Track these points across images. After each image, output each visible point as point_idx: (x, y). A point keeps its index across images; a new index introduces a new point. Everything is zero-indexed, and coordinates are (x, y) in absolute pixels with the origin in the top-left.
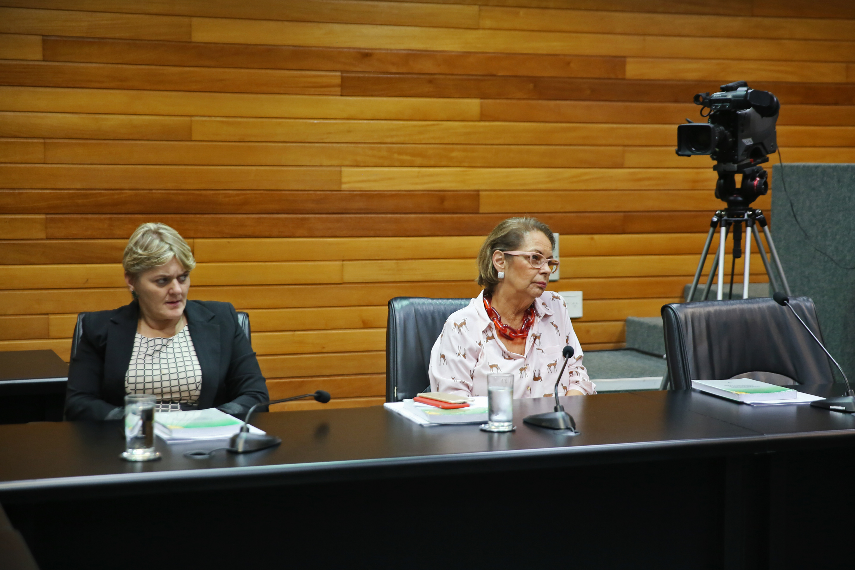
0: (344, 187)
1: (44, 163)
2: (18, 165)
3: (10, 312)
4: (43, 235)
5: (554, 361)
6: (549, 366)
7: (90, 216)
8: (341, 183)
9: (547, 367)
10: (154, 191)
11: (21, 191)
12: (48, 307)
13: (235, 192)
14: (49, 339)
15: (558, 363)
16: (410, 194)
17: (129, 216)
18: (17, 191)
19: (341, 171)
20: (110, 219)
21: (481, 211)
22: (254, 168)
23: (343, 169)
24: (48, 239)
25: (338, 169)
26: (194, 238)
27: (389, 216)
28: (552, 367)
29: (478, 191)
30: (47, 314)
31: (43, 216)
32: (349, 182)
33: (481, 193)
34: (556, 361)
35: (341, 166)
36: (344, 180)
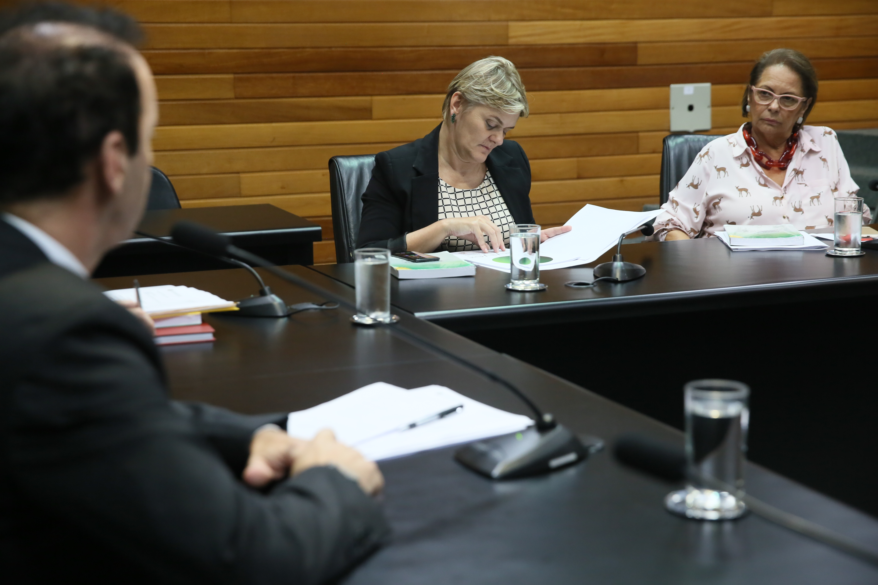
0: (512, 41)
1: (231, 23)
2: (205, 25)
3: (205, 171)
4: (231, 95)
5: (818, 193)
6: (812, 198)
7: (274, 75)
8: (508, 38)
9: (810, 200)
10: (333, 49)
11: (210, 51)
12: (237, 167)
13: (409, 49)
14: (241, 197)
15: (821, 196)
16: (572, 48)
17: (311, 74)
18: (207, 51)
19: (507, 27)
20: (294, 78)
21: (639, 62)
22: (426, 24)
23: (511, 24)
24: (236, 98)
25: (504, 23)
26: (371, 95)
27: (553, 69)
28: (815, 200)
29: (636, 43)
30: (238, 173)
31: (231, 76)
32: (515, 37)
33: (639, 45)
34: (820, 194)
35: (507, 20)
36: (511, 34)
